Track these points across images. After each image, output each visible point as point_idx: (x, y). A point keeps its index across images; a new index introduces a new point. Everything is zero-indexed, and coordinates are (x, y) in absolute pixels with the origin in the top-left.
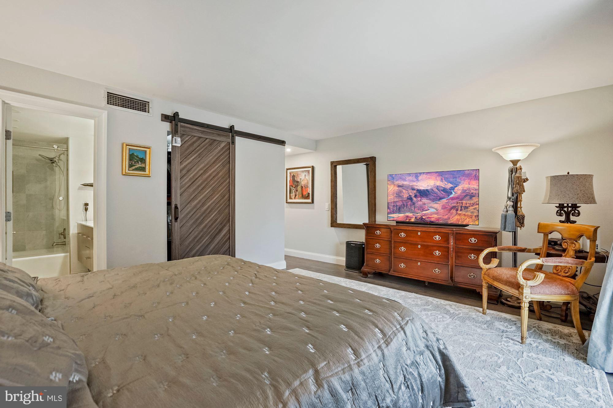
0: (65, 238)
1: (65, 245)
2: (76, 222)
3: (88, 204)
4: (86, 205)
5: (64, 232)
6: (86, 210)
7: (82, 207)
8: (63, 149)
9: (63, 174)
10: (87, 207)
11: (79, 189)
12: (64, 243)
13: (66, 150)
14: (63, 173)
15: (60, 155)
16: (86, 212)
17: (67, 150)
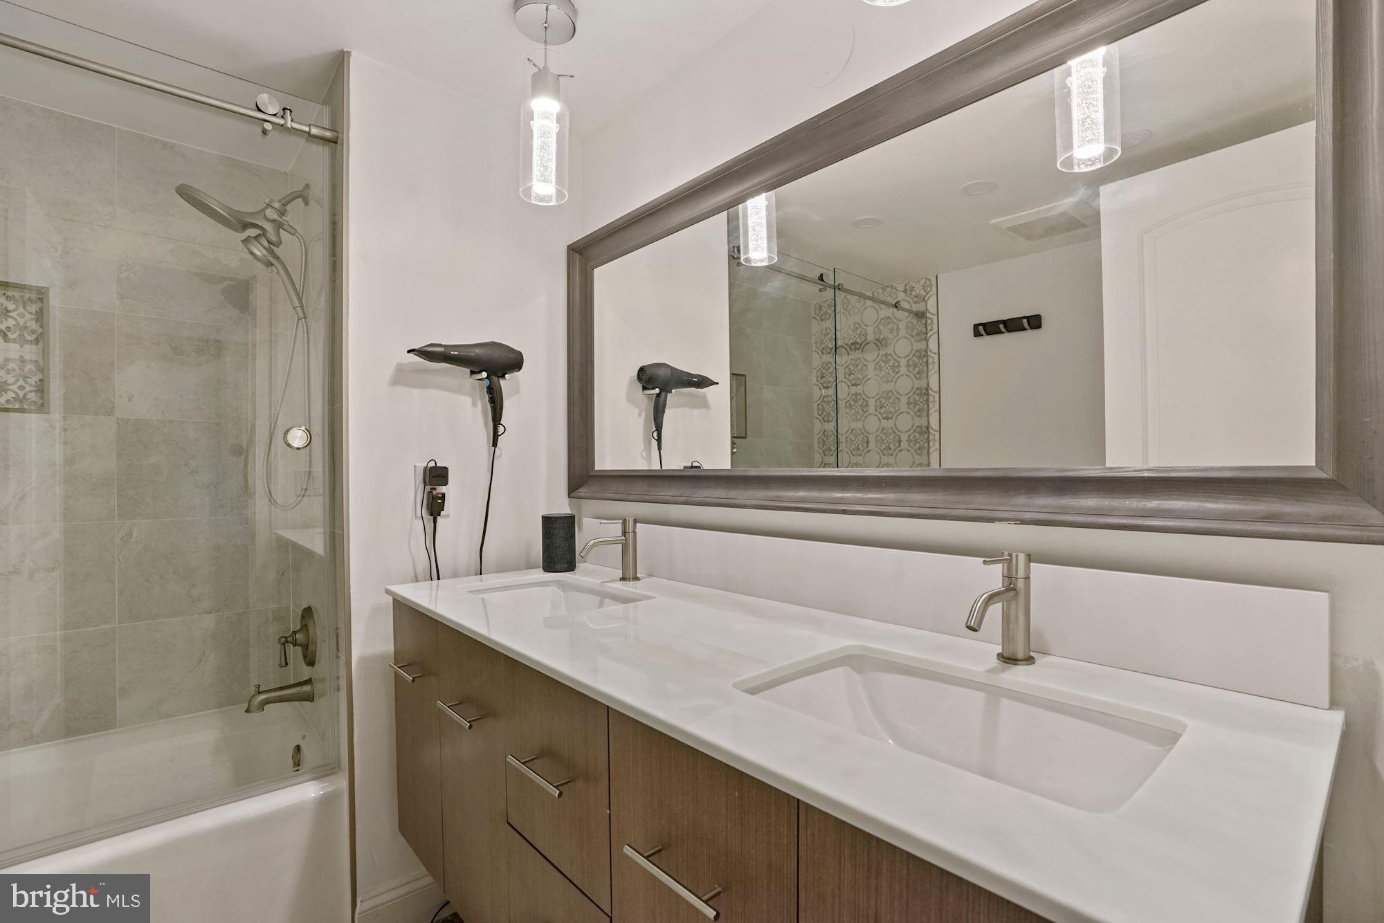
0: (311, 663)
1: (310, 698)
2: (388, 592)
3: (446, 469)
4: (436, 476)
5: (304, 628)
6: (435, 506)
7: (412, 493)
8: (314, 131)
9: (302, 306)
10: (442, 489)
11: (401, 377)
12: (307, 688)
13: (328, 134)
14: (300, 300)
15: (286, 202)
16: (435, 522)
17: (334, 141)
